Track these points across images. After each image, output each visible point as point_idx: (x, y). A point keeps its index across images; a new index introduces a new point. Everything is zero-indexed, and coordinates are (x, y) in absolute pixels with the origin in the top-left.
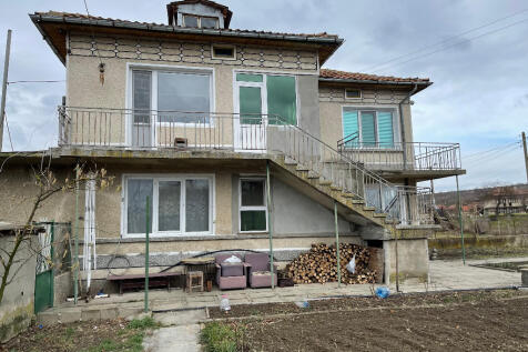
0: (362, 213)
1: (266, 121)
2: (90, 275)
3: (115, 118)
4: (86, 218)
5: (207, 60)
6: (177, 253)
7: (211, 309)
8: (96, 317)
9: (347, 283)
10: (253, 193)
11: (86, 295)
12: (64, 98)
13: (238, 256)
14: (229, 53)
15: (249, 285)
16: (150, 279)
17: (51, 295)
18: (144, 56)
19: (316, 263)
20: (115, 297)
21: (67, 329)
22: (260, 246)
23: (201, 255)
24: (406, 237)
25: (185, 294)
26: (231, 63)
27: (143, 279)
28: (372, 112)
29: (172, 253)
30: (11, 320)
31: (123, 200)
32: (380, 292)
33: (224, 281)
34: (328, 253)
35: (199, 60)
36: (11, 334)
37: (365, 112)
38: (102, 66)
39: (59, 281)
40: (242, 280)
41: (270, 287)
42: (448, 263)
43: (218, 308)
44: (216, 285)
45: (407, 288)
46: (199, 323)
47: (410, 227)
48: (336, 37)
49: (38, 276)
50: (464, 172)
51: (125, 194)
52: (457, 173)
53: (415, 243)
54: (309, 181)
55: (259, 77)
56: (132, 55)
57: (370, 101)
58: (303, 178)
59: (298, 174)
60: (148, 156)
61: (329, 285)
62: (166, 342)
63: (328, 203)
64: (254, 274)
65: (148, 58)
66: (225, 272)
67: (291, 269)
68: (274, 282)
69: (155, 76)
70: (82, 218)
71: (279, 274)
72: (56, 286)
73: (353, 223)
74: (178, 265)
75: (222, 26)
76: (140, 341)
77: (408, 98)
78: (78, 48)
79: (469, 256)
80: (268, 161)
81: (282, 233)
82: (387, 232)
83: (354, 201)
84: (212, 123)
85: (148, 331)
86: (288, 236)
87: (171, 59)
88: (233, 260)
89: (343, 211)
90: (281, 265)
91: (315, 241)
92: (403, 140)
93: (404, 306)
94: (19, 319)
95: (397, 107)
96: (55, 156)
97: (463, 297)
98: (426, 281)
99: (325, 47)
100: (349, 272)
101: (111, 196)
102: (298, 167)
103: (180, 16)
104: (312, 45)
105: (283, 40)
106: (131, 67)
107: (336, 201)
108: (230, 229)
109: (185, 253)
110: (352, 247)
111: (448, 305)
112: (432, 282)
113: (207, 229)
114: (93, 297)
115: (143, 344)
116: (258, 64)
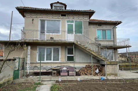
0: (99, 57)
1: (74, 33)
2: (28, 71)
3: (35, 33)
4: (28, 57)
5: (59, 18)
6: (50, 66)
7: (56, 81)
8: (28, 81)
9: (95, 75)
10: (70, 51)
11: (27, 76)
12: (24, 28)
13: (66, 67)
14: (65, 15)
15: (68, 75)
17: (18, 76)
18: (43, 17)
19: (87, 70)
20: (34, 77)
21: (20, 84)
22: (72, 65)
23: (57, 67)
24: (111, 64)
26: (65, 18)
28: (105, 30)
29: (49, 66)
30: (6, 81)
31: (37, 52)
32: (102, 78)
33: (62, 74)
34: (90, 67)
35: (57, 17)
37: (103, 30)
38: (33, 19)
39: (21, 72)
40: (67, 74)
41: (74, 76)
43: (58, 81)
44: (60, 74)
45: (110, 78)
46: (52, 84)
48: (93, 11)
49: (15, 71)
50: (131, 46)
51: (38, 51)
52: (129, 47)
54: (85, 48)
55: (73, 22)
56: (40, 17)
57: (104, 27)
58: (83, 48)
60: (43, 42)
61: (90, 76)
62: (42, 89)
64: (70, 72)
65: (44, 17)
66: (62, 72)
67: (80, 71)
68: (75, 74)
69: (46, 22)
71: (76, 72)
72: (20, 73)
73: (98, 60)
74: (51, 69)
75: (64, 9)
77: (115, 26)
78: (27, 15)
79: (132, 70)
80: (74, 43)
81: (78, 62)
82: (105, 63)
84: (60, 34)
85: (39, 85)
86: (80, 63)
87: (50, 17)
88: (65, 69)
89: (94, 56)
90: (77, 70)
91: (87, 64)
92: (114, 38)
93: (108, 82)
94: (9, 81)
95: (112, 29)
96: (20, 41)
97: (125, 81)
98: (117, 76)
99: (90, 13)
100: (96, 73)
101: (35, 52)
102: (82, 45)
103: (53, 7)
104: (87, 13)
105: (79, 12)
106: (40, 20)
107: (92, 54)
108: (64, 60)
109: (53, 66)
110: (97, 66)
111: (120, 83)
112: (119, 76)
113: (58, 60)
114: (29, 77)
115: (36, 89)
116: (72, 18)
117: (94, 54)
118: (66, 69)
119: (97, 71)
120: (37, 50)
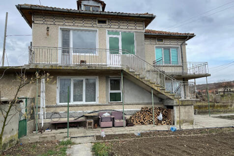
0: (164, 93)
1: (121, 53)
2: (43, 121)
3: (54, 51)
4: (41, 96)
5: (95, 26)
6: (81, 111)
7: (97, 136)
8: (46, 140)
9: (157, 125)
10: (115, 85)
11: (41, 130)
12: (31, 43)
13: (109, 113)
14: (104, 22)
15: (113, 126)
16: (70, 123)
17: (26, 130)
19: (144, 116)
20: (54, 131)
21: (33, 145)
22: (119, 108)
24: (184, 104)
25: (85, 130)
26: (105, 26)
27: (67, 123)
28: (168, 49)
29: (79, 111)
30: (7, 141)
31: (57, 88)
32: (172, 129)
33: (103, 124)
34: (149, 111)
35: (91, 25)
36: (8, 147)
37: (165, 48)
38: (48, 28)
39: (29, 124)
40: (111, 123)
41: (123, 127)
42: (203, 116)
43: (100, 136)
44: (99, 126)
45: (184, 127)
46: (92, 143)
47: (185, 100)
48: (152, 15)
49: (20, 122)
50: (210, 75)
51: (58, 85)
52: (206, 75)
53: (188, 107)
54: (140, 79)
56: (62, 23)
57: (167, 43)
58: (137, 78)
59: (135, 76)
60: (69, 68)
61: (149, 126)
62: (77, 151)
63: (149, 89)
64: (116, 121)
65: (68, 24)
66: (103, 120)
67: (132, 118)
68: (125, 124)
69: (71, 32)
70: (39, 96)
71: (127, 121)
72: (28, 126)
73: (160, 98)
74: (82, 117)
75: (101, 10)
76: (65, 151)
77: (184, 42)
78: (38, 21)
79: (212, 113)
80: (122, 71)
81: (129, 102)
82: (175, 102)
83: (161, 88)
84: (97, 54)
85: (69, 146)
86: (131, 103)
87: (79, 25)
88: (106, 115)
89: (156, 93)
90: (128, 117)
91: (143, 106)
92: (182, 61)
93: (183, 135)
95: (180, 46)
96: (27, 68)
97: (210, 131)
98: (192, 124)
99: (147, 19)
100: (158, 120)
101: (52, 86)
102: (135, 73)
103: (82, 6)
104: (141, 19)
105: (129, 16)
106: (61, 29)
107: (152, 88)
108: (105, 101)
109: (85, 111)
110: (160, 109)
111: (203, 134)
112: (196, 125)
113: (95, 101)
114: (44, 131)
115: (66, 152)
116: (117, 27)
117: (156, 88)
118: (109, 115)
119: (161, 117)
120: (56, 83)
